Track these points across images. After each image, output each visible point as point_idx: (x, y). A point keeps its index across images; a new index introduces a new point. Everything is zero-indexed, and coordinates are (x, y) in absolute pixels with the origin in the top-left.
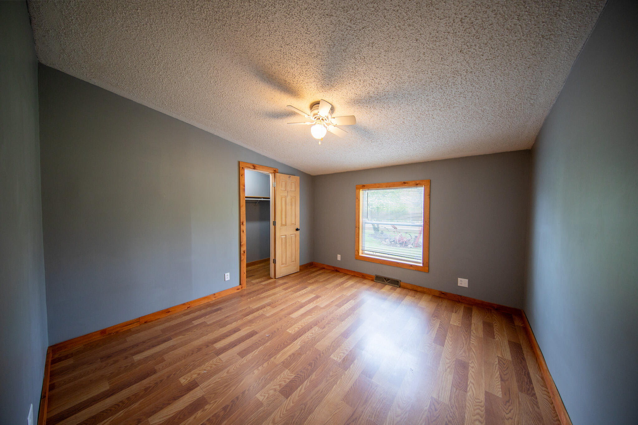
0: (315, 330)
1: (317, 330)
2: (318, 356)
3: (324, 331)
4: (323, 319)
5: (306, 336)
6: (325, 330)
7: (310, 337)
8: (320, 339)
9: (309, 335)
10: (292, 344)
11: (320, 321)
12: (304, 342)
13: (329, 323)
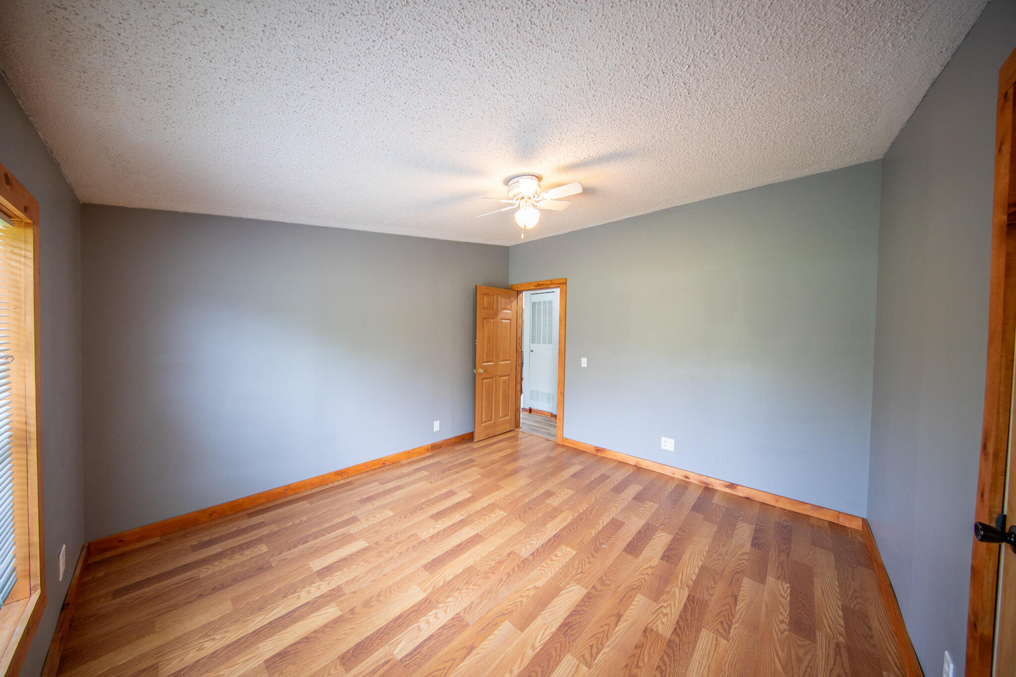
0: (526, 549)
1: (523, 550)
2: (522, 515)
3: (511, 547)
4: (508, 574)
5: (540, 539)
6: (509, 550)
7: (534, 539)
8: (518, 534)
9: (535, 542)
10: (558, 529)
11: (516, 569)
12: (541, 531)
13: (498, 563)
